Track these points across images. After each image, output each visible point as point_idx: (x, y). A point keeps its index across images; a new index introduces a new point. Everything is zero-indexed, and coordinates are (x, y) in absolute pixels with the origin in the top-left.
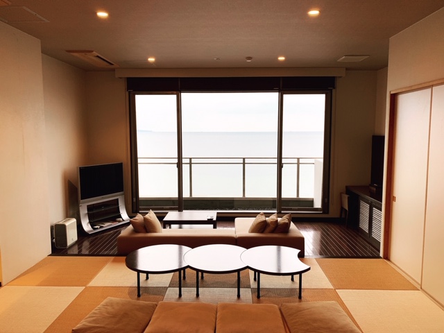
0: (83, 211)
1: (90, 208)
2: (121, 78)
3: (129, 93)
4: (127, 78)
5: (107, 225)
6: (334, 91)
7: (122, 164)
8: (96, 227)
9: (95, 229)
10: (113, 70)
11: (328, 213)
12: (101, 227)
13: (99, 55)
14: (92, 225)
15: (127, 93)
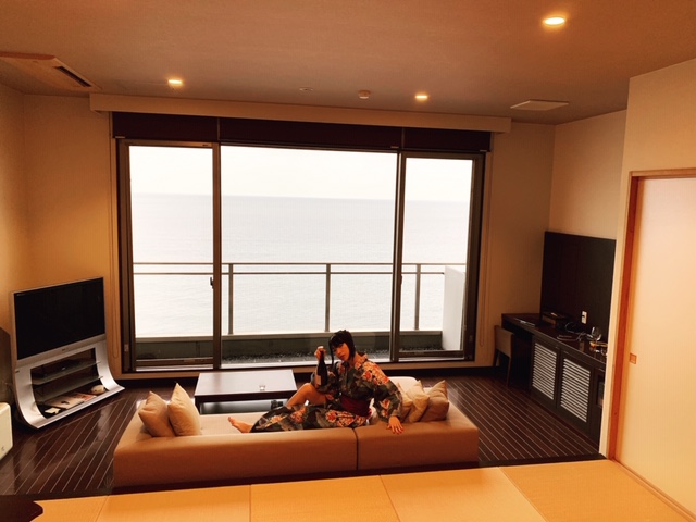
0: (23, 381)
1: (36, 374)
2: (99, 112)
3: (117, 140)
4: (114, 113)
5: (74, 404)
6: (488, 155)
7: (101, 280)
8: (51, 411)
9: (48, 416)
10: (87, 96)
11: (473, 360)
12: (62, 410)
13: (65, 66)
14: (42, 408)
15: (114, 142)
